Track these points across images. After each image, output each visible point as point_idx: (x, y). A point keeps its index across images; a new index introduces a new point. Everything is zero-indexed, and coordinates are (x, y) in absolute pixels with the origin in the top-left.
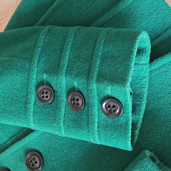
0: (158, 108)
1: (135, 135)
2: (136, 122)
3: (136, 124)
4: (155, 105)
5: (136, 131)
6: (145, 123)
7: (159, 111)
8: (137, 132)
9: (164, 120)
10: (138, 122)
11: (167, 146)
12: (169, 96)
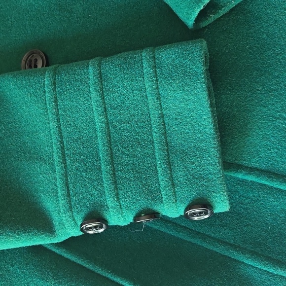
0: (258, 14)
1: (207, 19)
2: (221, 6)
3: (218, 8)
4: (258, 8)
5: (212, 15)
6: (229, 20)
7: (256, 19)
8: (213, 18)
9: (252, 34)
10: (223, 7)
11: (230, 62)
12: (283, 10)
